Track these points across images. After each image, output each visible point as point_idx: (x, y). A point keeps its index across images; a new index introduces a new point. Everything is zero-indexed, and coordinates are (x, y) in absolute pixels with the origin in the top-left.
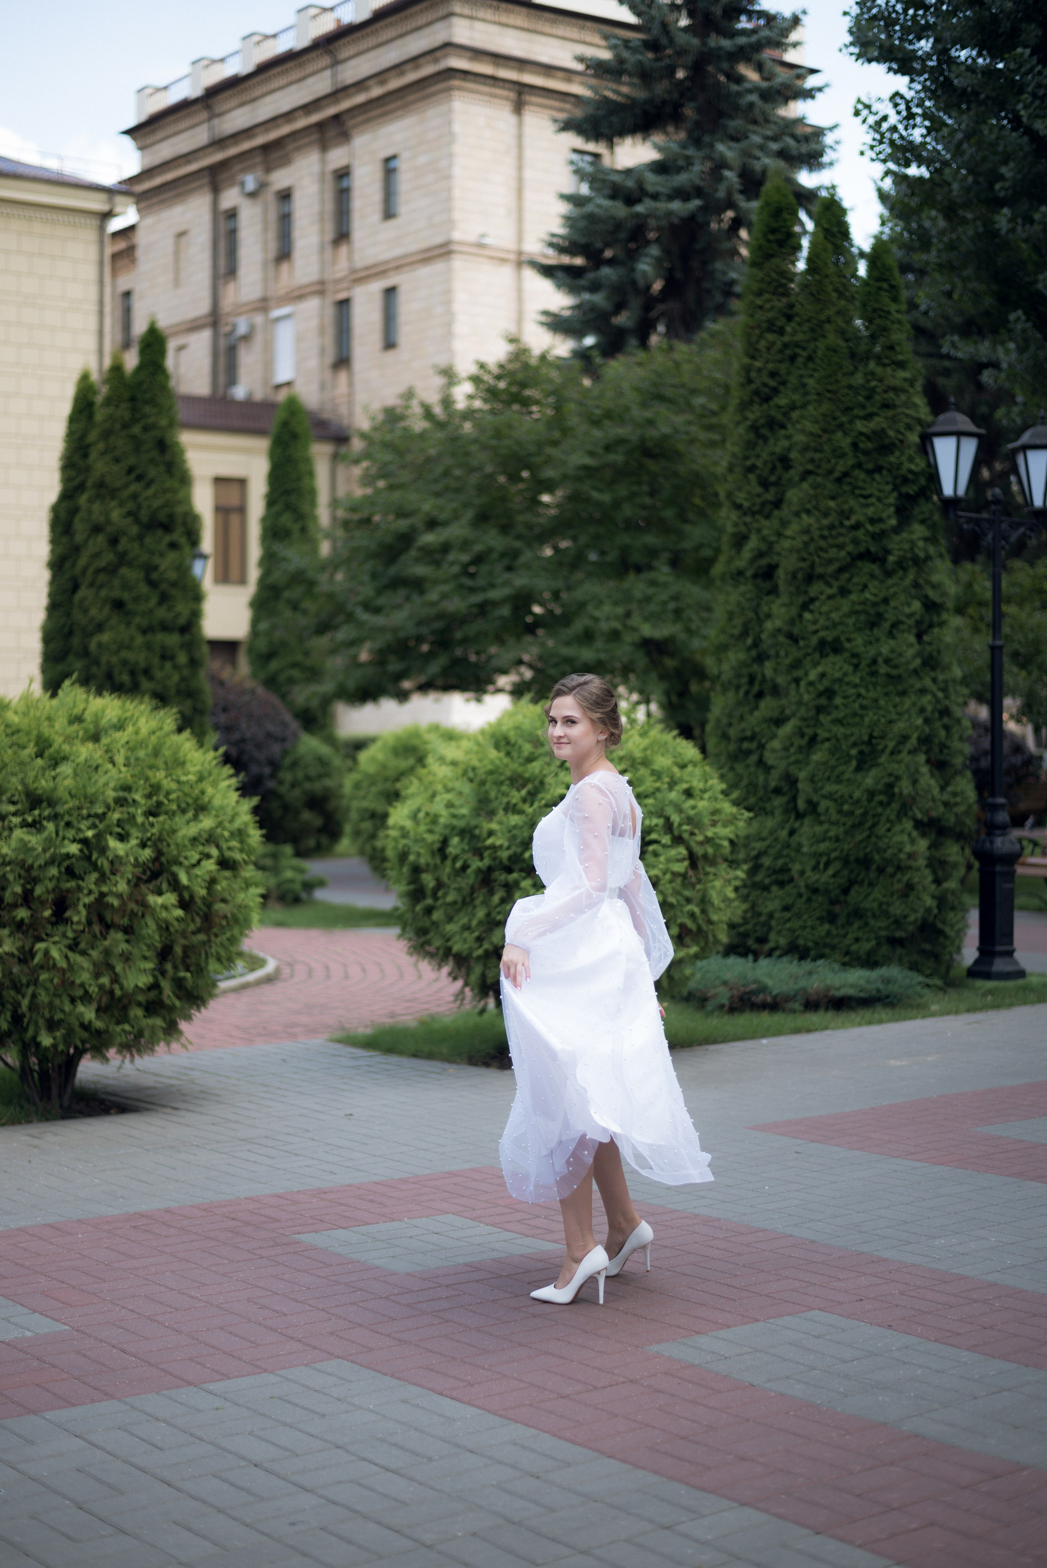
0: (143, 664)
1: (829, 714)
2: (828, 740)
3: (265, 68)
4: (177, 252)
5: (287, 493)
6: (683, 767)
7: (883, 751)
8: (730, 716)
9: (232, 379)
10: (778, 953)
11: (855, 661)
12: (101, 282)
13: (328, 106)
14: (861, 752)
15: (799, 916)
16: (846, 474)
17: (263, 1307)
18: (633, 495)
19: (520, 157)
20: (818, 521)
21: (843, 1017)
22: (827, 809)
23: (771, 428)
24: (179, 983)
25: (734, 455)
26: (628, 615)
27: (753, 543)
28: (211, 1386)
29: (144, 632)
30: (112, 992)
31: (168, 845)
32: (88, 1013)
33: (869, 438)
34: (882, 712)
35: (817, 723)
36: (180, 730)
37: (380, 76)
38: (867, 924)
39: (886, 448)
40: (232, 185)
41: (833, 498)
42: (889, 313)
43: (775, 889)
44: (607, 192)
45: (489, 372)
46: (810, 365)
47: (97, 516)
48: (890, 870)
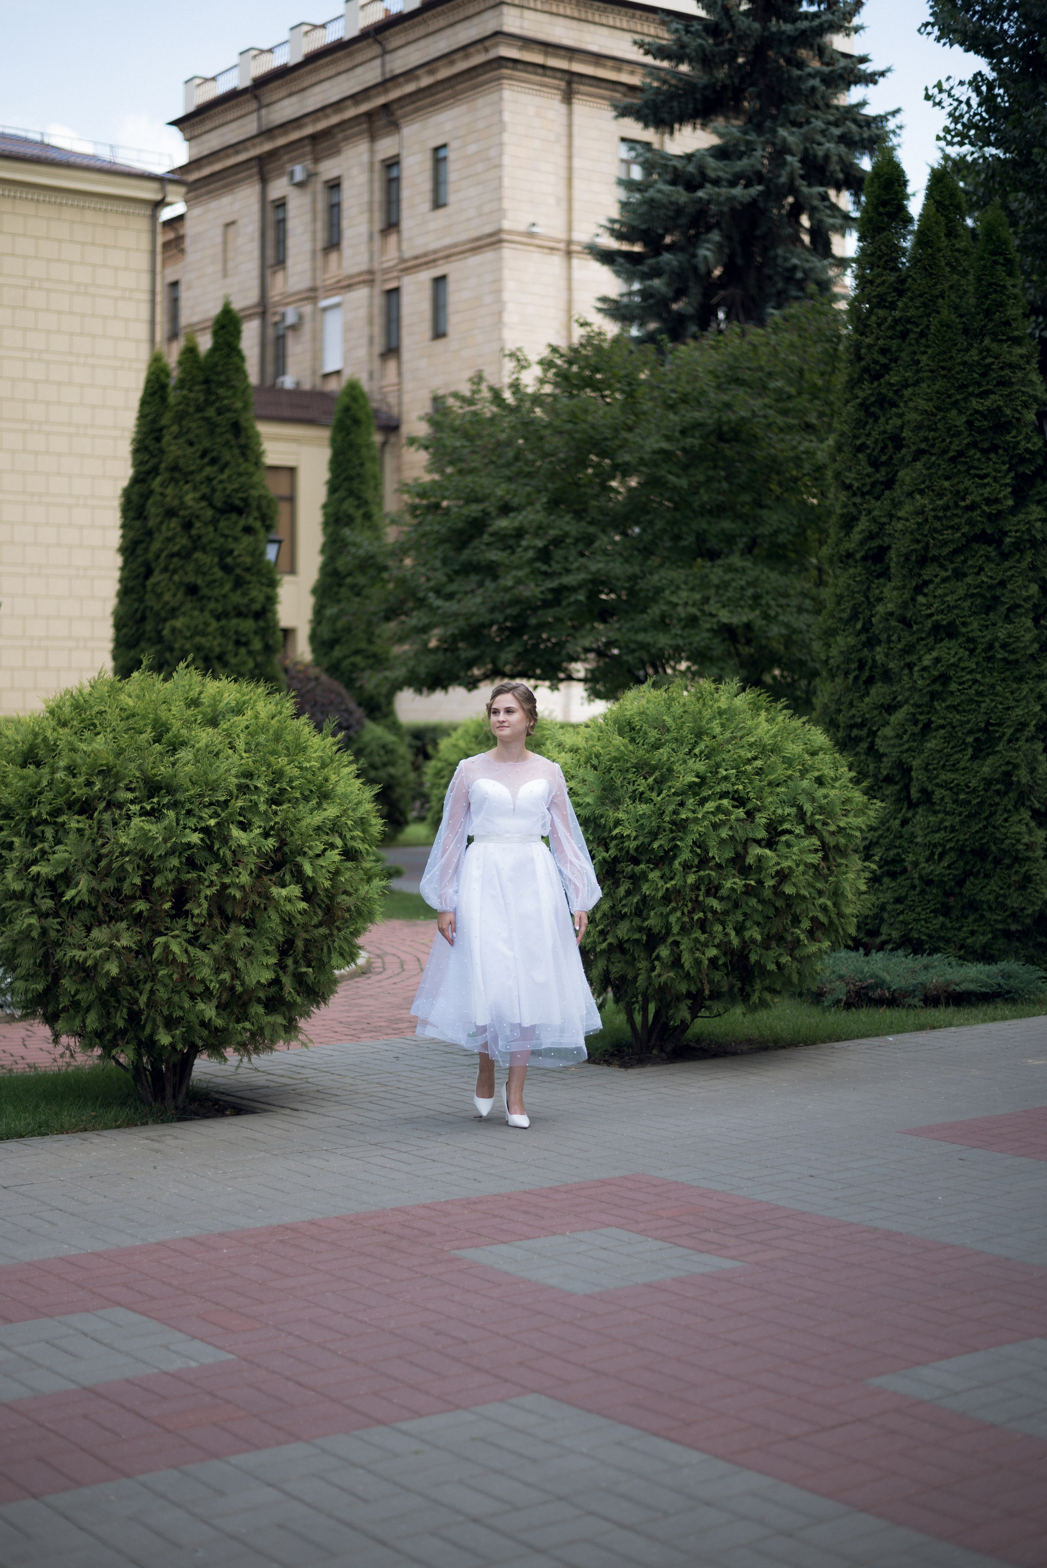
0: (217, 650)
1: (944, 701)
2: (943, 727)
3: (313, 58)
4: (225, 243)
5: (350, 479)
6: (813, 754)
7: (1000, 738)
8: (839, 701)
9: (281, 369)
10: (890, 946)
11: (971, 646)
12: (153, 272)
13: (378, 95)
14: (977, 740)
15: (912, 908)
16: (960, 454)
17: (439, 1333)
18: (709, 480)
19: (570, 146)
20: (932, 501)
21: (965, 1012)
22: (942, 799)
23: (882, 407)
24: (299, 979)
25: (842, 434)
26: (706, 600)
27: (863, 524)
28: (404, 1426)
29: (218, 618)
30: (232, 988)
31: (292, 834)
32: (209, 1011)
33: (985, 417)
34: (999, 699)
35: (932, 710)
36: (297, 715)
37: (430, 65)
38: (982, 916)
39: (1002, 426)
40: (280, 175)
41: (947, 478)
42: (1004, 287)
43: (886, 880)
44: (668, 177)
45: (562, 356)
46: (923, 341)
47: (171, 501)
48: (1007, 861)
